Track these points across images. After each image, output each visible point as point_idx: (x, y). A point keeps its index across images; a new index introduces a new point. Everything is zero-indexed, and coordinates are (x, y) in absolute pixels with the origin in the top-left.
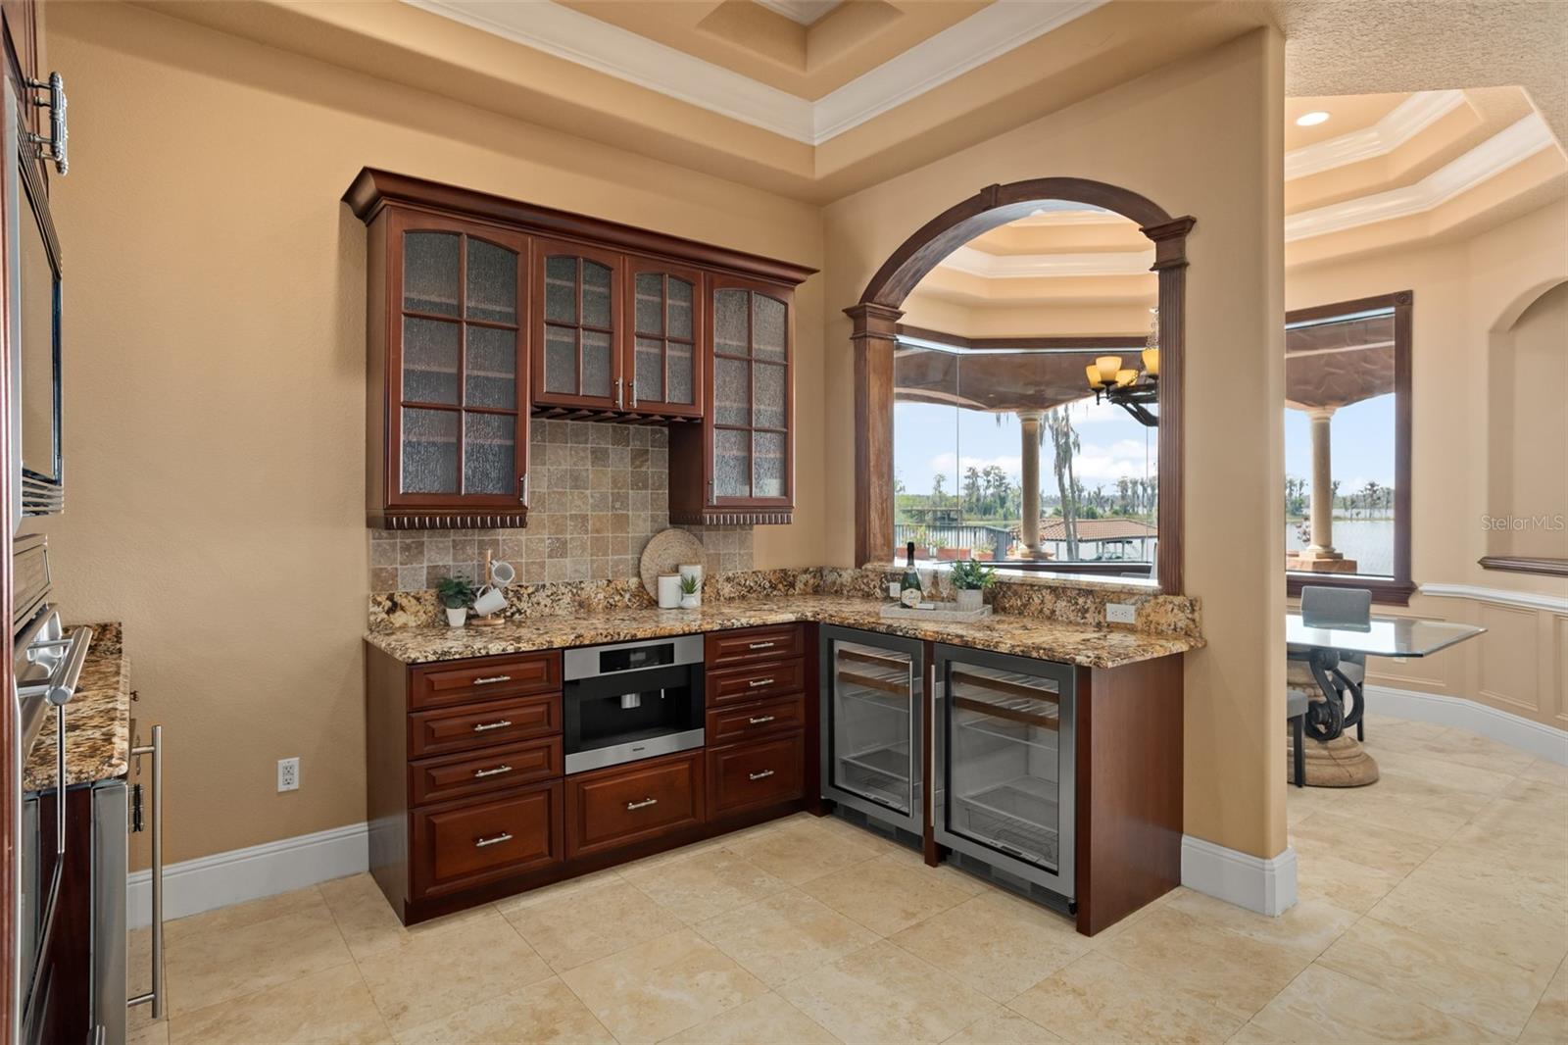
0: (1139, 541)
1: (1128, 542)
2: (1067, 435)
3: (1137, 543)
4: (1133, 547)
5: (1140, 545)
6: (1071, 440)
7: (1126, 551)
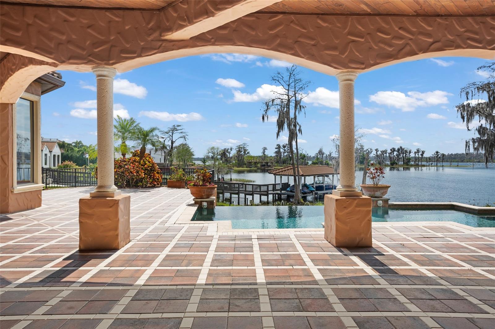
0: (332, 175)
1: (326, 176)
2: (295, 126)
3: (331, 176)
4: (329, 178)
5: (332, 177)
6: (298, 128)
7: (325, 180)
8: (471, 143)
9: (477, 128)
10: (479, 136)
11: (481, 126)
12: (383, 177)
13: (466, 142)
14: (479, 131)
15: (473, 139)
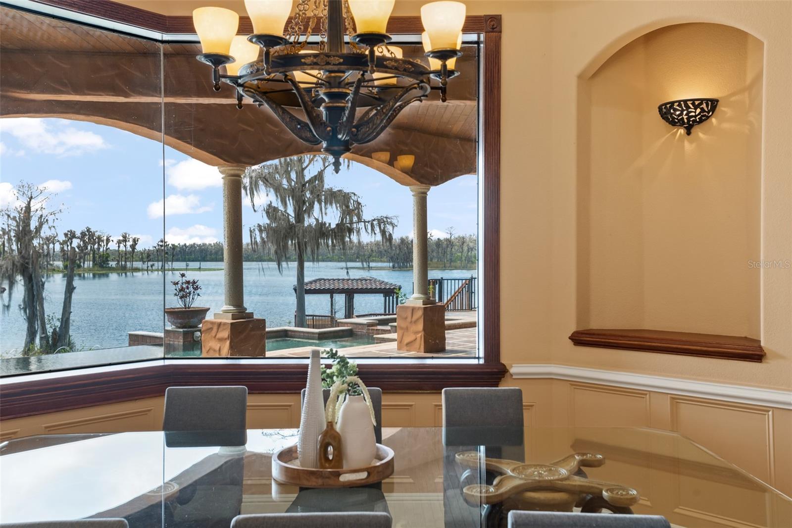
8: (257, 232)
9: (265, 208)
10: (268, 222)
11: (270, 206)
12: (199, 295)
13: (251, 231)
14: (268, 213)
15: (259, 226)
